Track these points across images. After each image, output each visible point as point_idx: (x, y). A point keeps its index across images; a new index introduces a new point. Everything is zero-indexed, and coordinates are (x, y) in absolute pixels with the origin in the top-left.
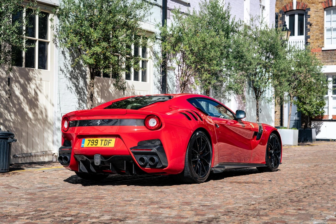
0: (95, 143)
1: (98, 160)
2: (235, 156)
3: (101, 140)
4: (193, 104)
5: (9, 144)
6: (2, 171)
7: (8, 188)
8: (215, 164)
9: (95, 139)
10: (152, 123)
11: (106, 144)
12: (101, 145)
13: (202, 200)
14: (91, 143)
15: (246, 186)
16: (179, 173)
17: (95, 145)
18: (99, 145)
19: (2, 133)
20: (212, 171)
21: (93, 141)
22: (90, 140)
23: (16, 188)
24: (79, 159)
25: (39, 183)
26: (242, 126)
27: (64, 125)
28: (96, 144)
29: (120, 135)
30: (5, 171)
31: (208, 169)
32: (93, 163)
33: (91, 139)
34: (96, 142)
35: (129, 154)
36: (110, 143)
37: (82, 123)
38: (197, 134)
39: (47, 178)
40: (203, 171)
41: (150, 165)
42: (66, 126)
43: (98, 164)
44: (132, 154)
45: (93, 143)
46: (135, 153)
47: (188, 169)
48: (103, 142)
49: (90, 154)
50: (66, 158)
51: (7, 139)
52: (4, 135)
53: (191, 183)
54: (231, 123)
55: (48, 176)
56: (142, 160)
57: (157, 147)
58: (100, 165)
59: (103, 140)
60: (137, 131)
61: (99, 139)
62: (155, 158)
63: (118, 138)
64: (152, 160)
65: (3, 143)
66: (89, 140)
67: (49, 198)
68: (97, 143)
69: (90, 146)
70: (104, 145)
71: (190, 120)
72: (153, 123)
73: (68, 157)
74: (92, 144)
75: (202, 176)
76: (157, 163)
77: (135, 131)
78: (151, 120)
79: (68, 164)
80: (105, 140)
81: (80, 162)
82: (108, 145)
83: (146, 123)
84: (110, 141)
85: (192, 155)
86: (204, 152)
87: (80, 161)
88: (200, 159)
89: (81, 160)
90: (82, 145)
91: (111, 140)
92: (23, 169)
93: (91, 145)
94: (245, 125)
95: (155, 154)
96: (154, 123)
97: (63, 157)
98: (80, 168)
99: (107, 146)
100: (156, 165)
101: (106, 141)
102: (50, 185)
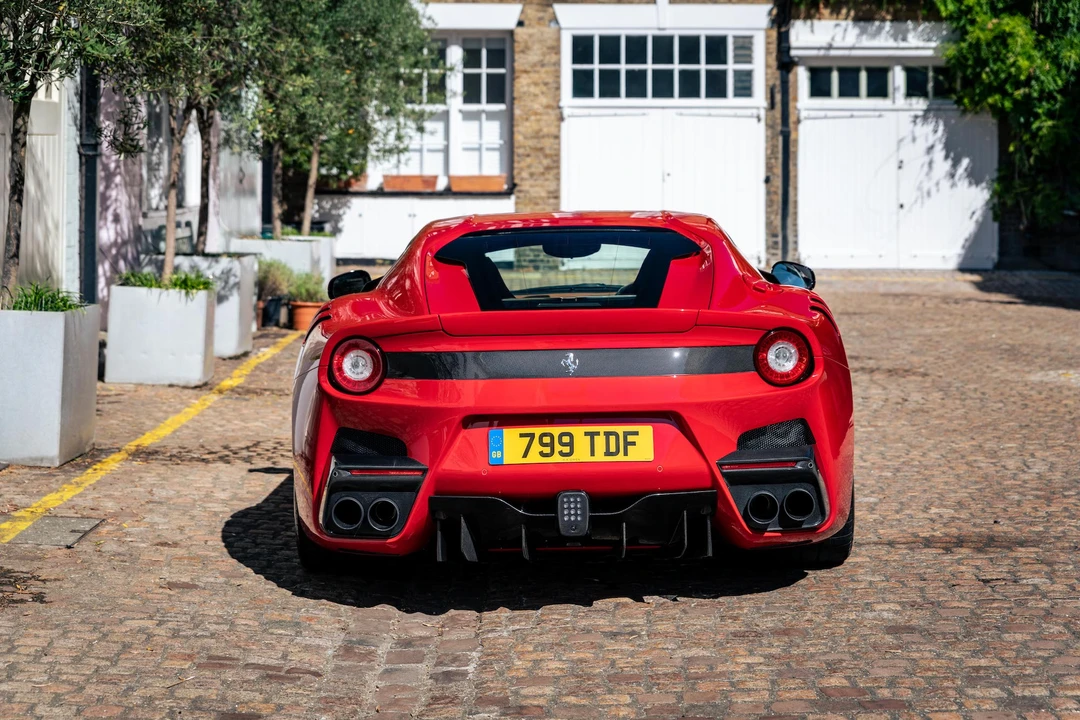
0: (558, 447)
1: (572, 512)
3: (586, 434)
9: (556, 431)
11: (613, 449)
12: (593, 454)
14: (536, 447)
17: (563, 454)
18: (582, 454)
21: (546, 440)
22: (532, 436)
28: (566, 450)
29: (685, 414)
33: (538, 431)
34: (563, 444)
35: (712, 485)
36: (634, 444)
43: (579, 532)
44: (724, 483)
45: (551, 445)
46: (734, 480)
48: (600, 441)
59: (598, 433)
61: (578, 431)
63: (671, 430)
66: (522, 435)
68: (571, 444)
69: (534, 458)
70: (608, 453)
74: (547, 450)
80: (608, 434)
82: (626, 454)
83: (759, 361)
84: (630, 438)
90: (495, 455)
91: (636, 433)
93: (542, 454)
96: (788, 358)
99: (620, 457)
101: (612, 439)
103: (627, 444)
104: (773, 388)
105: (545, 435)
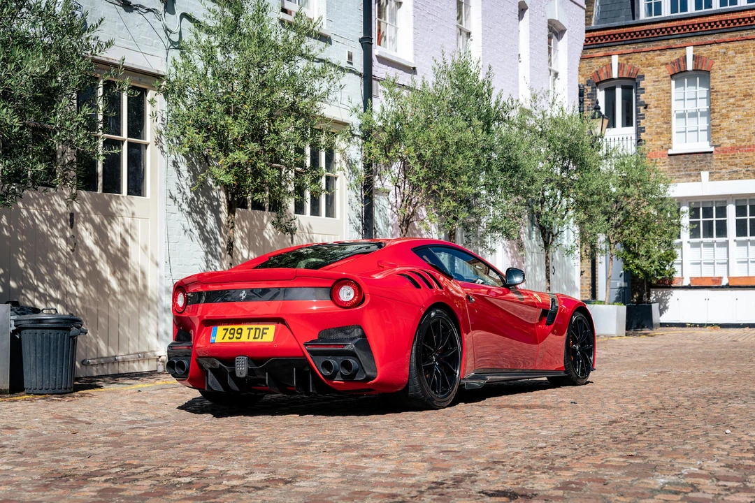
0: (236, 335)
1: (242, 368)
2: (506, 357)
3: (248, 329)
4: (424, 257)
5: (73, 340)
6: (60, 391)
7: (71, 423)
8: (467, 371)
9: (236, 327)
10: (345, 296)
11: (257, 336)
12: (248, 338)
13: (442, 441)
14: (228, 335)
15: (527, 413)
16: (399, 389)
17: (237, 338)
18: (244, 339)
19: (59, 317)
20: (461, 386)
21: (232, 331)
22: (227, 329)
23: (86, 424)
24: (207, 366)
25: (131, 413)
26: (519, 299)
27: (176, 301)
28: (239, 336)
29: (285, 318)
30: (65, 391)
31: (455, 383)
32: (233, 373)
33: (230, 327)
34: (238, 333)
35: (302, 355)
36: (266, 333)
37: (212, 297)
38: (433, 314)
39: (146, 403)
40: (445, 385)
41: (342, 375)
42: (181, 302)
43: (244, 375)
44: (308, 355)
45: (233, 334)
46: (313, 353)
47: (417, 382)
48: (253, 332)
49: (227, 356)
50: (181, 365)
51: (69, 329)
52: (62, 321)
53: (421, 410)
54: (497, 294)
55: (148, 400)
56: (327, 365)
57: (356, 341)
58: (246, 377)
59: (252, 329)
60: (317, 310)
61: (245, 327)
62: (352, 361)
63: (280, 325)
64: (346, 365)
65: (61, 337)
66: (224, 329)
67: (149, 440)
68: (241, 334)
69: (227, 340)
70: (255, 338)
71: (418, 287)
72: (346, 294)
73: (185, 363)
74: (231, 336)
75: (442, 396)
76: (356, 372)
77: (313, 310)
78: (343, 289)
79: (185, 376)
80: (256, 329)
81: (207, 372)
82: (262, 338)
83: (333, 296)
85: (423, 356)
86: (445, 349)
87: (209, 371)
88: (438, 362)
89: (210, 368)
90: (212, 338)
91: (268, 329)
92: (100, 387)
93: (230, 338)
94: (524, 297)
95: (352, 354)
96: (349, 294)
97: (176, 362)
98: (209, 383)
99: (259, 340)
100: (353, 375)
101: (258, 331)
102: (150, 416)
103: (263, 333)
104: (338, 308)
105: (232, 329)
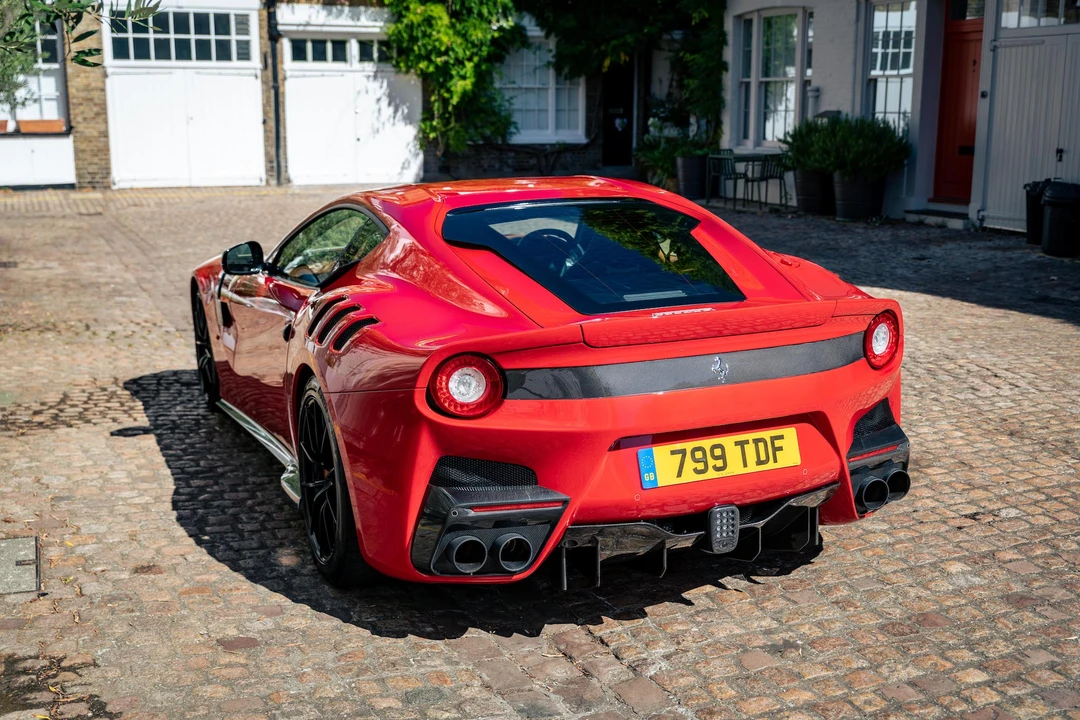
0: (711, 462)
3: (737, 443)
9: (707, 443)
11: (763, 458)
12: (745, 465)
17: (717, 469)
18: (735, 468)
21: (699, 455)
22: (683, 452)
28: (720, 463)
33: (688, 446)
34: (716, 458)
35: (835, 480)
36: (781, 449)
44: (849, 478)
45: (704, 460)
48: (750, 449)
59: (747, 442)
61: (728, 442)
66: (673, 453)
68: (723, 457)
69: (689, 476)
70: (759, 462)
74: (701, 466)
80: (756, 441)
82: (775, 461)
84: (778, 443)
90: (647, 477)
91: (781, 437)
93: (696, 471)
99: (771, 465)
101: (761, 445)
103: (775, 450)
104: (874, 372)
105: (696, 449)
